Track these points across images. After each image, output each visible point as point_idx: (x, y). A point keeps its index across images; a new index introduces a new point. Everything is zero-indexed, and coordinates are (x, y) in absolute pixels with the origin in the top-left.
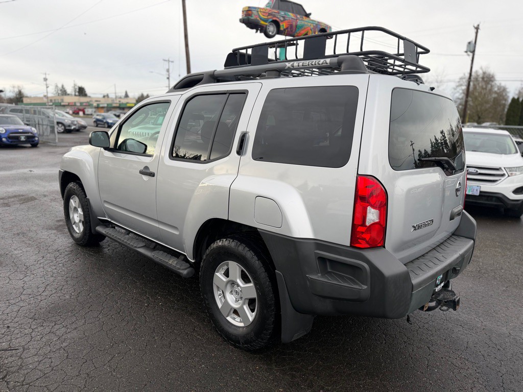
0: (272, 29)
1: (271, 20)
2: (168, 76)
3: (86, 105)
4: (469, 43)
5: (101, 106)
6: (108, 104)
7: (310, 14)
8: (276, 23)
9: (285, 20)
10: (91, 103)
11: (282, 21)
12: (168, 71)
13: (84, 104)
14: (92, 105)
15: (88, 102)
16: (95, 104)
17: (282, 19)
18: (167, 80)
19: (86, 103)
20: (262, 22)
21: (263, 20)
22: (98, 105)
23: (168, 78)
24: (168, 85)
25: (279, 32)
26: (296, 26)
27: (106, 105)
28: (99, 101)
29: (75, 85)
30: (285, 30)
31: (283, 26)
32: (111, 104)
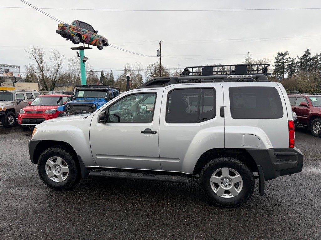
0: (77, 38)
1: (77, 33)
4: (158, 50)
7: (97, 32)
8: (80, 35)
9: (84, 34)
11: (83, 34)
17: (83, 33)
20: (72, 34)
21: (73, 33)
25: (81, 41)
26: (90, 38)
30: (84, 40)
31: (84, 37)
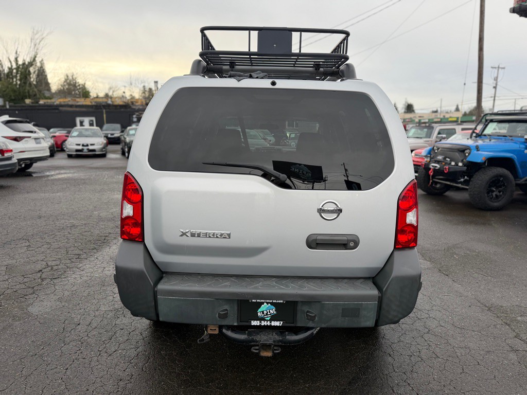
2: (495, 85)
3: (409, 122)
5: (422, 121)
6: (429, 120)
10: (413, 119)
12: (496, 79)
13: (407, 120)
14: (414, 120)
15: (411, 118)
16: (417, 120)
18: (494, 90)
19: (409, 119)
22: (420, 120)
23: (495, 88)
24: (493, 96)
27: (427, 121)
28: (423, 117)
29: (406, 102)
32: (433, 119)
